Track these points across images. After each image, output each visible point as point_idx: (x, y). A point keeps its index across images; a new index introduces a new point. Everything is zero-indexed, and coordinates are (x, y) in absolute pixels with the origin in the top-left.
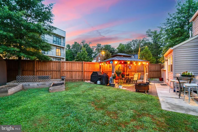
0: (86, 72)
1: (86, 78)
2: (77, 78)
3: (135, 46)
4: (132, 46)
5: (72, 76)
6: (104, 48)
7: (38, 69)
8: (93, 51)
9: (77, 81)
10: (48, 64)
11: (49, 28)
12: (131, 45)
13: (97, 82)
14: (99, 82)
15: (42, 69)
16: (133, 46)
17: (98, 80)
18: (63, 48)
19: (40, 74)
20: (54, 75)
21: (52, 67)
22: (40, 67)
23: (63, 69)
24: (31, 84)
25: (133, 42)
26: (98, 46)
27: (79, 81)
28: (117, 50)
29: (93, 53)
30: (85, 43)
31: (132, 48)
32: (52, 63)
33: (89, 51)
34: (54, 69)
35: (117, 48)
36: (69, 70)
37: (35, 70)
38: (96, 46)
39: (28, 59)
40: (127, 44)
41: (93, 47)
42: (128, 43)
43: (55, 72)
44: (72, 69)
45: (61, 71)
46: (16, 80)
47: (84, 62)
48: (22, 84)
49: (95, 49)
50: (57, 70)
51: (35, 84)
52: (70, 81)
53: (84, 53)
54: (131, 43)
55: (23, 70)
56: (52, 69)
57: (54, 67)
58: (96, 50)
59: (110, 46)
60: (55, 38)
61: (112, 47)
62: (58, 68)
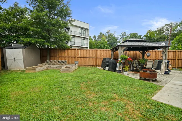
0: (98, 59)
1: (98, 65)
2: (90, 64)
3: (168, 31)
4: (164, 32)
5: (86, 62)
6: (130, 36)
7: (60, 56)
8: (118, 41)
9: (90, 66)
10: (67, 51)
11: (69, 21)
12: (163, 30)
13: (105, 68)
14: (107, 68)
15: (62, 56)
16: (167, 32)
17: (106, 66)
18: (87, 38)
19: (61, 60)
20: (71, 60)
21: (69, 54)
22: (61, 54)
23: (78, 55)
24: (52, 66)
25: (166, 27)
26: (123, 35)
27: (92, 66)
28: (145, 37)
29: (118, 42)
30: (110, 33)
31: (164, 34)
32: (70, 50)
33: (113, 40)
34: (71, 56)
35: (145, 36)
36: (82, 57)
37: (58, 56)
38: (121, 35)
39: (52, 48)
40: (157, 30)
41: (118, 37)
42: (159, 29)
43: (72, 58)
44: (86, 55)
45: (76, 57)
46: (45, 63)
47: (96, 49)
48: (46, 66)
49: (119, 38)
50: (74, 56)
51: (55, 66)
52: (84, 66)
53: (103, 42)
54: (163, 28)
55: (50, 57)
56: (69, 56)
57: (71, 54)
58: (121, 39)
59: (136, 33)
60: (80, 30)
61: (138, 35)
62: (74, 55)
